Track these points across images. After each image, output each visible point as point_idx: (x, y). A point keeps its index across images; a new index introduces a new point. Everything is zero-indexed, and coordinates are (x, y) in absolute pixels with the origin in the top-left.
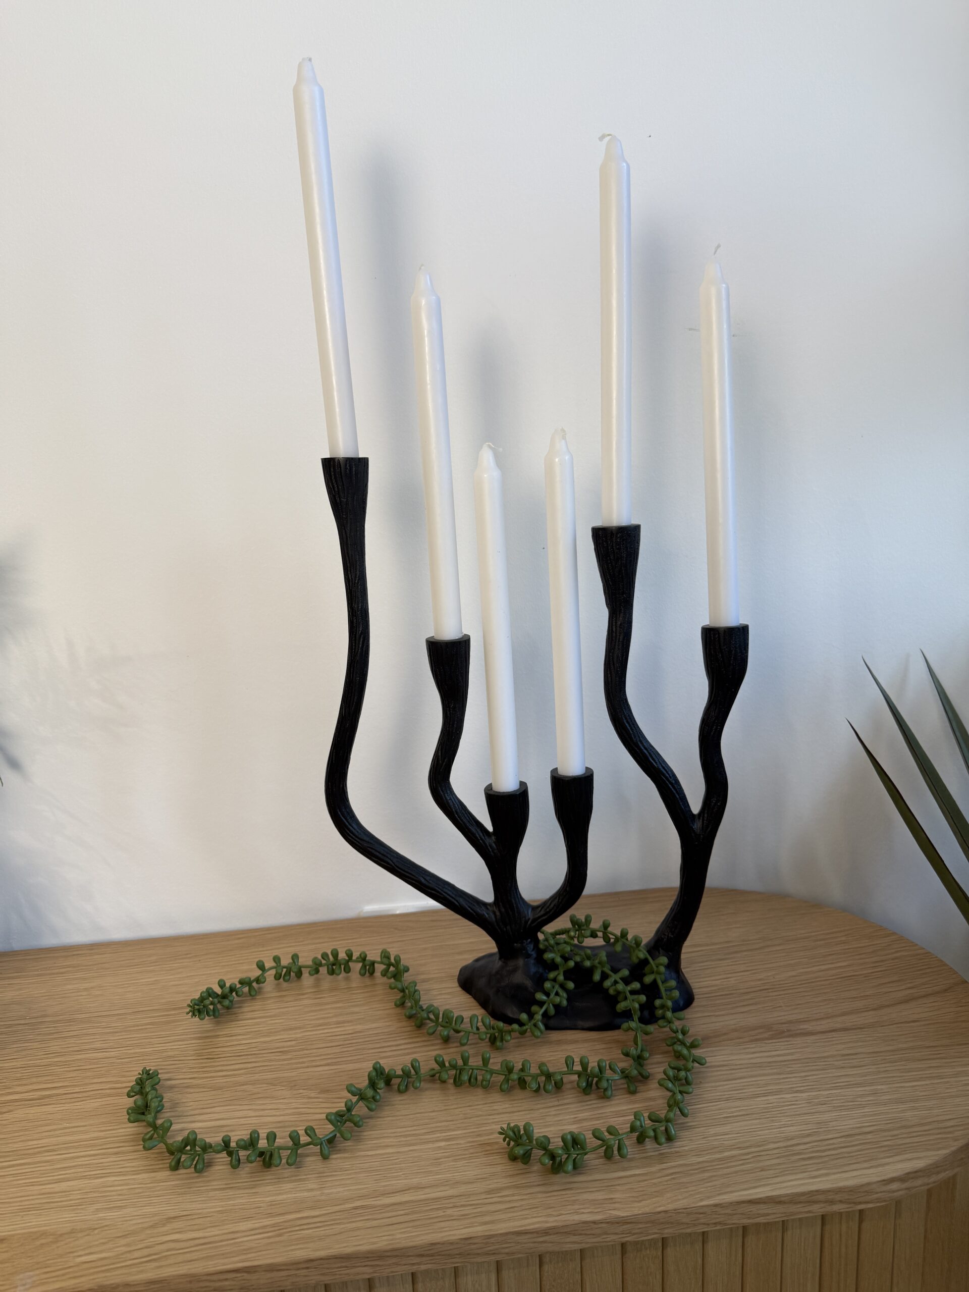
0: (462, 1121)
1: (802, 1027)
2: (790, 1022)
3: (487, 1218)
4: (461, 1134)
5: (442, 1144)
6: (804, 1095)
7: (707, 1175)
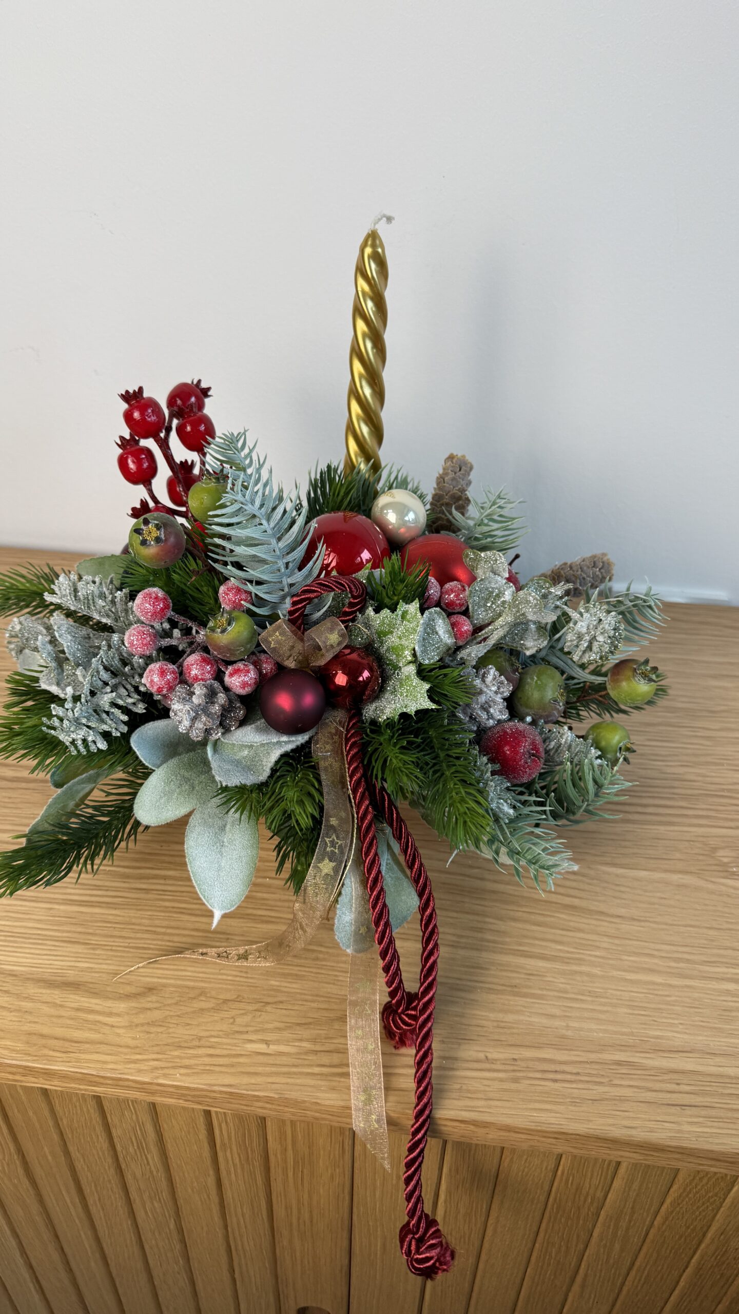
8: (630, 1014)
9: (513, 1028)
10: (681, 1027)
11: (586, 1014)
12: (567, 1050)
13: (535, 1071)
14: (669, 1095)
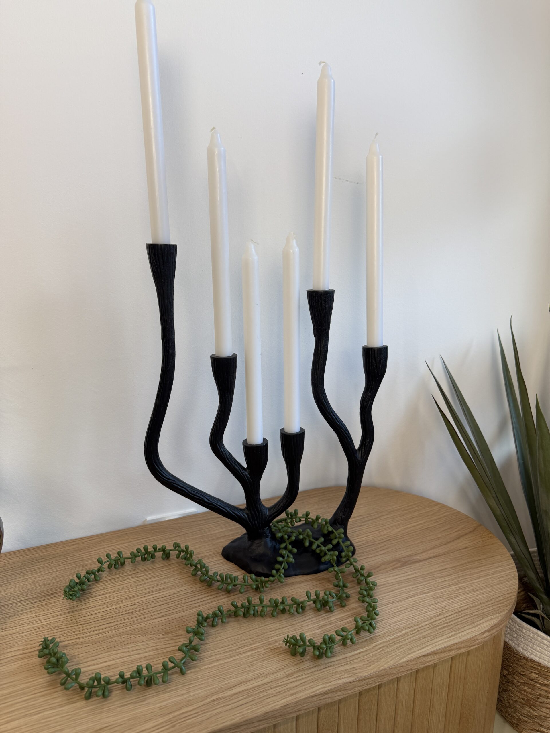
0: (256, 638)
1: (414, 558)
2: (408, 556)
3: (292, 692)
4: (259, 645)
5: (250, 653)
6: (429, 594)
7: (398, 645)
8: (214, 680)
9: (167, 707)
10: (234, 676)
11: (196, 688)
12: (191, 705)
13: (180, 720)
14: (236, 704)
